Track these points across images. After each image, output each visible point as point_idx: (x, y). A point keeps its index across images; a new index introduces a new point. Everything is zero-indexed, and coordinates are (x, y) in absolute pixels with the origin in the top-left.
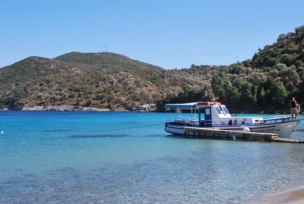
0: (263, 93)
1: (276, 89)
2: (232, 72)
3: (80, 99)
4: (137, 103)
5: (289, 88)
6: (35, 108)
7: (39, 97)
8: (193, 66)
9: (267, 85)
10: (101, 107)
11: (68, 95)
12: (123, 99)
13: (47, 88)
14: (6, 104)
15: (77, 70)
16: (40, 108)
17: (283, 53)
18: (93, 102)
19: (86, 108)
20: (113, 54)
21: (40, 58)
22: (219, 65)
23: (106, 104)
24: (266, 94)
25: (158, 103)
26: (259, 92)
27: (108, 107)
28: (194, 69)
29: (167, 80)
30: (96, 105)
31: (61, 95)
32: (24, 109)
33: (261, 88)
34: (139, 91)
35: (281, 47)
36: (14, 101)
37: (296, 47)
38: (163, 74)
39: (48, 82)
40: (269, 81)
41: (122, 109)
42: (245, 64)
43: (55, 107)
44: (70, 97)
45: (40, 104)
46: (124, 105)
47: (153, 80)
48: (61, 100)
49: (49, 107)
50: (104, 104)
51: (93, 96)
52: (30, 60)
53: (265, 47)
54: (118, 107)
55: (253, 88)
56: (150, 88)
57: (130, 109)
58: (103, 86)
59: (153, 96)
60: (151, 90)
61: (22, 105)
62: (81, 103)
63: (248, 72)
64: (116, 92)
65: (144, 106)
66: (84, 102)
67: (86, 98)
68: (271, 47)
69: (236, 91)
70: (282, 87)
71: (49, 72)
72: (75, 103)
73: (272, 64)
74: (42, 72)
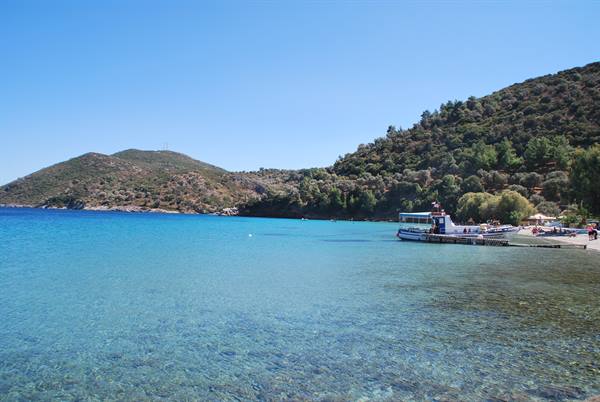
0: (352, 200)
1: (365, 197)
2: (317, 178)
3: (147, 199)
4: (208, 206)
5: (377, 197)
6: (98, 208)
7: (102, 196)
8: (261, 169)
9: (356, 193)
10: (171, 209)
11: (134, 195)
12: (194, 201)
13: (108, 186)
14: (65, 202)
15: (137, 169)
16: (105, 208)
17: (367, 162)
18: (162, 203)
19: (154, 210)
20: (174, 153)
21: (99, 155)
22: (288, 169)
23: (175, 206)
24: (356, 202)
25: (240, 207)
26: (349, 199)
27: (178, 209)
28: (263, 173)
29: (237, 183)
30: (165, 207)
31: (126, 194)
32: (86, 208)
33: (350, 195)
34: (209, 193)
35: (363, 156)
36: (73, 200)
37: (378, 158)
38: (233, 176)
39: (109, 180)
40: (357, 189)
41: (192, 212)
42: (328, 170)
43: (121, 208)
44: (137, 197)
45: (103, 204)
46: (194, 207)
47: (224, 182)
48: (126, 200)
49: (115, 208)
50: (173, 206)
51: (161, 197)
52: (88, 156)
53: (346, 156)
54: (188, 209)
55: (342, 195)
56: (220, 190)
57: (201, 212)
58: (171, 187)
59: (224, 199)
60: (221, 192)
61: (84, 204)
62: (149, 204)
63: (333, 180)
64: (186, 193)
65: (225, 210)
66: (153, 203)
67: (155, 199)
68: (352, 155)
69: (326, 197)
70: (371, 195)
71: (108, 170)
72: (142, 204)
73: (357, 173)
74: (101, 169)
